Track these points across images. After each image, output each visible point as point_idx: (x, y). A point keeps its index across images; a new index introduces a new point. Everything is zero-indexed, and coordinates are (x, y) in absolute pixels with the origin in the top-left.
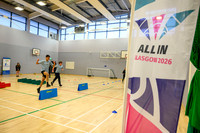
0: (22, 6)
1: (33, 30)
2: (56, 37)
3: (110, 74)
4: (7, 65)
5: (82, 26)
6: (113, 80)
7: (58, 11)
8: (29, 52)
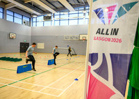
1: (9, 18)
2: (29, 24)
5: (50, 15)
6: (74, 57)
7: (30, 3)
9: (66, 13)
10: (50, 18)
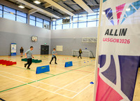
0: (23, 5)
1: (32, 23)
2: (49, 27)
3: (90, 54)
4: (14, 49)
5: (68, 18)
6: (92, 59)
7: (50, 8)
8: (29, 38)
9: (84, 15)
10: (68, 21)
